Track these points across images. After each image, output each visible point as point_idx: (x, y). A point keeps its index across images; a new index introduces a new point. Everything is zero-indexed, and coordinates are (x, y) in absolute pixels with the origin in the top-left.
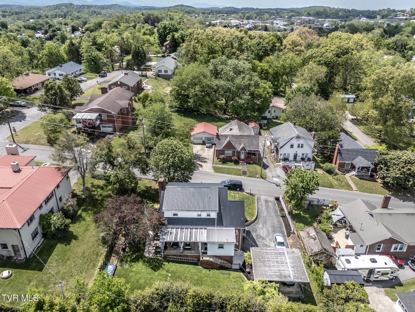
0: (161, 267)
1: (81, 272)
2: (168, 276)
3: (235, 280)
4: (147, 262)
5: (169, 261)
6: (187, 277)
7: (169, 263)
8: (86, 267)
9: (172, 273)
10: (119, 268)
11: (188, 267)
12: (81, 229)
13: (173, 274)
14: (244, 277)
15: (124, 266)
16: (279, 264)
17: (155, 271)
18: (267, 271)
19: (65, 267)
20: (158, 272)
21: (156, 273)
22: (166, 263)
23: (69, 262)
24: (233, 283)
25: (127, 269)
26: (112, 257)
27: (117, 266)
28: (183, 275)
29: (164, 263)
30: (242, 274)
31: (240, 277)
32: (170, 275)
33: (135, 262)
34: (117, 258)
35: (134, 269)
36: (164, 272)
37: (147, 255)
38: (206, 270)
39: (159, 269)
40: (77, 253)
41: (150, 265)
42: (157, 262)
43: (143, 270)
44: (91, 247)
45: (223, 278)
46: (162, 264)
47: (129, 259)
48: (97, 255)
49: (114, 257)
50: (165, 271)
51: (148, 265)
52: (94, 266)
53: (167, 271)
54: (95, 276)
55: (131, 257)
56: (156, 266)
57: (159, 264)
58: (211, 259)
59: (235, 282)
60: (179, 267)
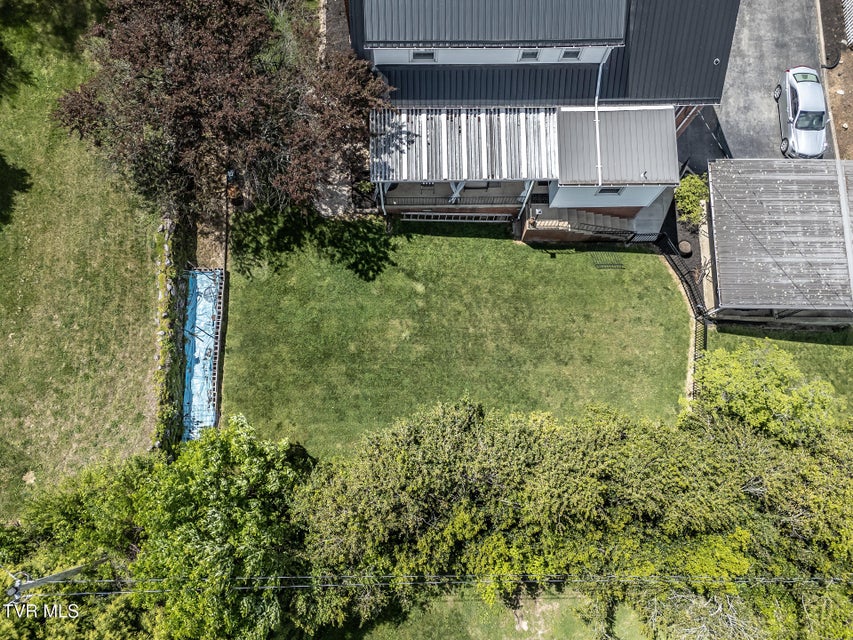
0: (386, 258)
1: (100, 347)
2: (416, 294)
3: (640, 289)
4: (332, 243)
5: (409, 229)
6: (478, 287)
7: (409, 237)
8: (114, 319)
9: (427, 278)
10: (236, 279)
11: (476, 248)
12: (33, 136)
13: (431, 285)
14: (671, 271)
15: (255, 271)
16: (812, 234)
17: (368, 279)
18: (765, 271)
19: (28, 336)
20: (377, 282)
21: (374, 287)
22: (400, 241)
23: (38, 313)
24: (635, 301)
25: (268, 282)
26: (201, 240)
27: (227, 274)
28: (464, 282)
29: (393, 241)
30: (662, 258)
31: (658, 274)
32: (420, 288)
33: (287, 248)
34: (218, 238)
35: (293, 281)
36: (399, 280)
37: (325, 210)
38: (538, 253)
39: (379, 270)
40: (55, 260)
41: (344, 255)
42: (365, 239)
43: (322, 278)
44: (102, 224)
45: (600, 283)
46: (387, 244)
47: (264, 239)
48: (140, 256)
49: (206, 235)
50: (402, 275)
51: (338, 255)
52: (144, 307)
53: (410, 275)
54: (160, 352)
55: (270, 229)
56: (365, 255)
57: (374, 246)
58: (564, 225)
59: (640, 297)
60: (446, 247)
